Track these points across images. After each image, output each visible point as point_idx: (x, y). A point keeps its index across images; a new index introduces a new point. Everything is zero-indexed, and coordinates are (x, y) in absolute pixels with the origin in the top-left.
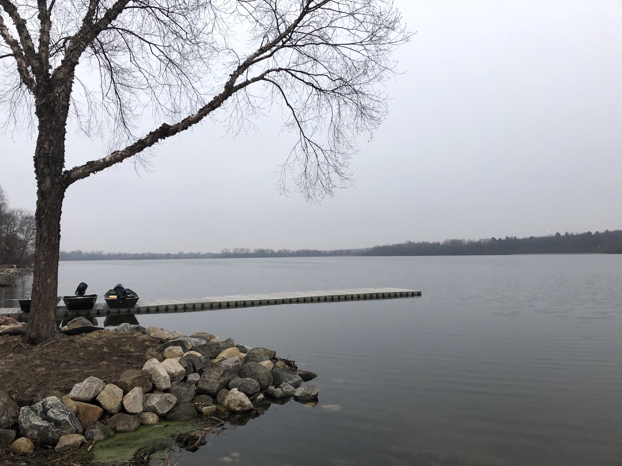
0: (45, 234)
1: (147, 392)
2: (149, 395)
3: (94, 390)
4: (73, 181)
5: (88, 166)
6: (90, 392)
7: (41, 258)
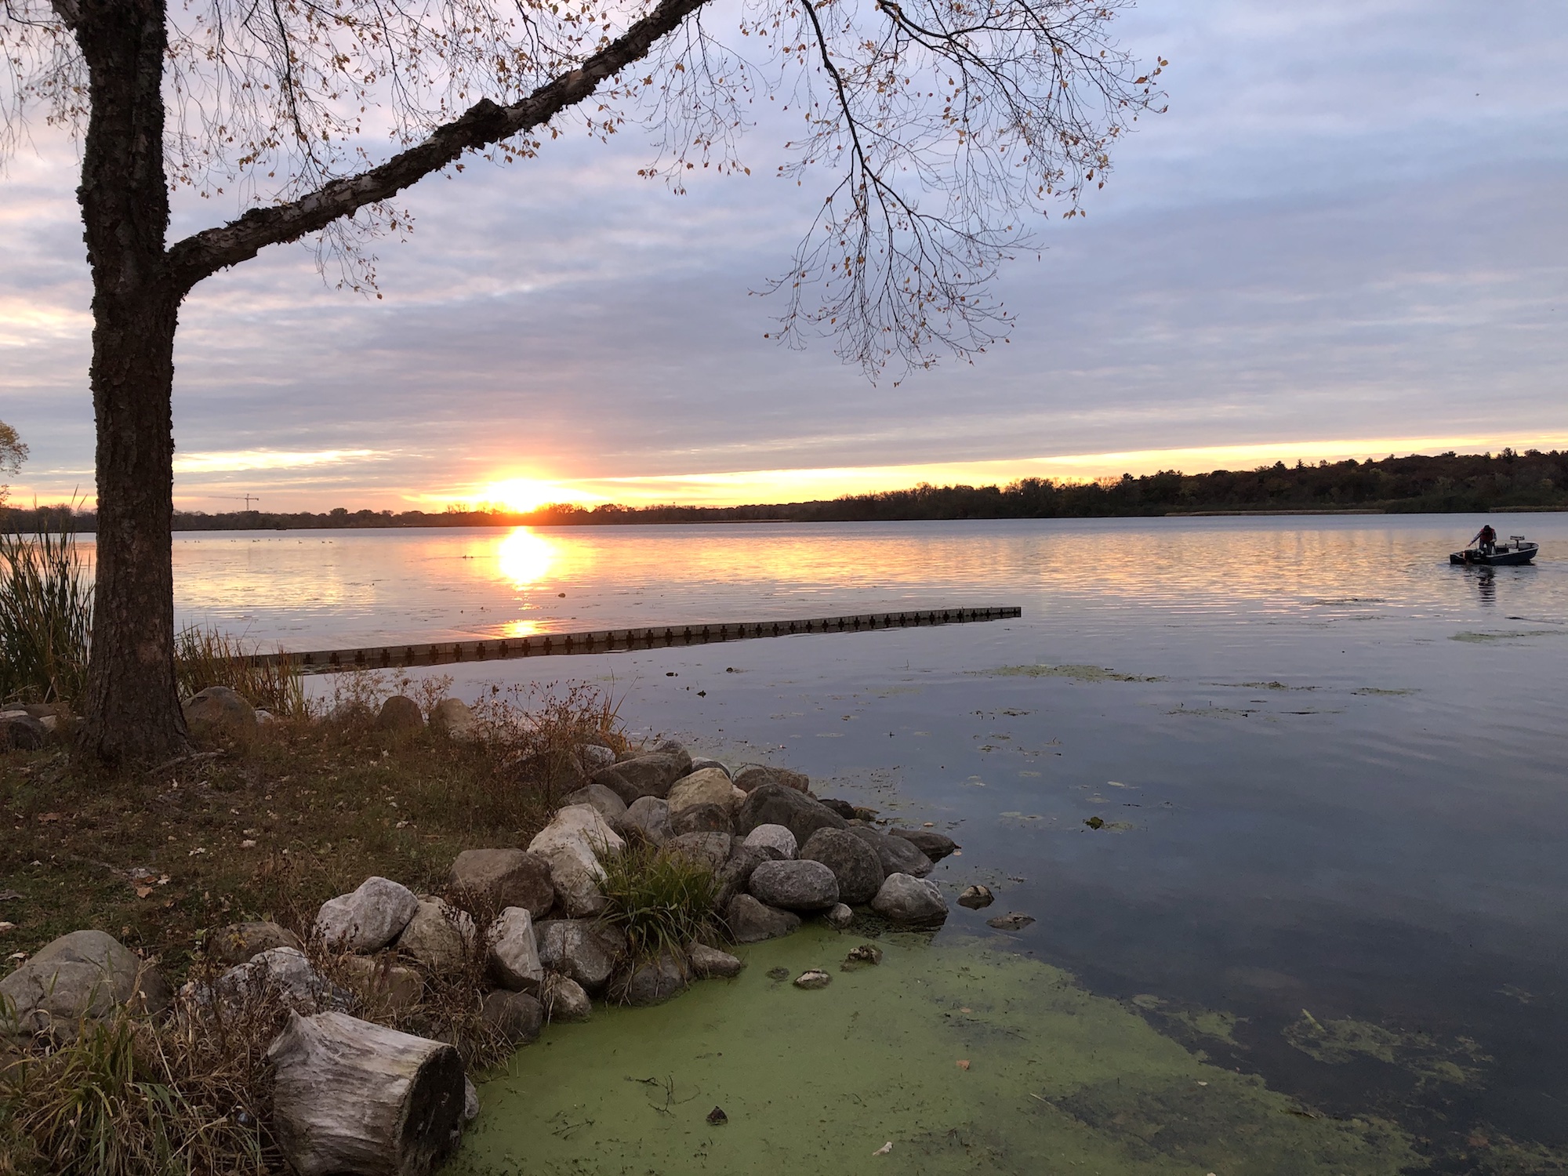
0: (130, 435)
1: (539, 915)
2: (547, 927)
3: (388, 919)
4: (206, 271)
5: (250, 224)
6: (378, 926)
7: (119, 510)
